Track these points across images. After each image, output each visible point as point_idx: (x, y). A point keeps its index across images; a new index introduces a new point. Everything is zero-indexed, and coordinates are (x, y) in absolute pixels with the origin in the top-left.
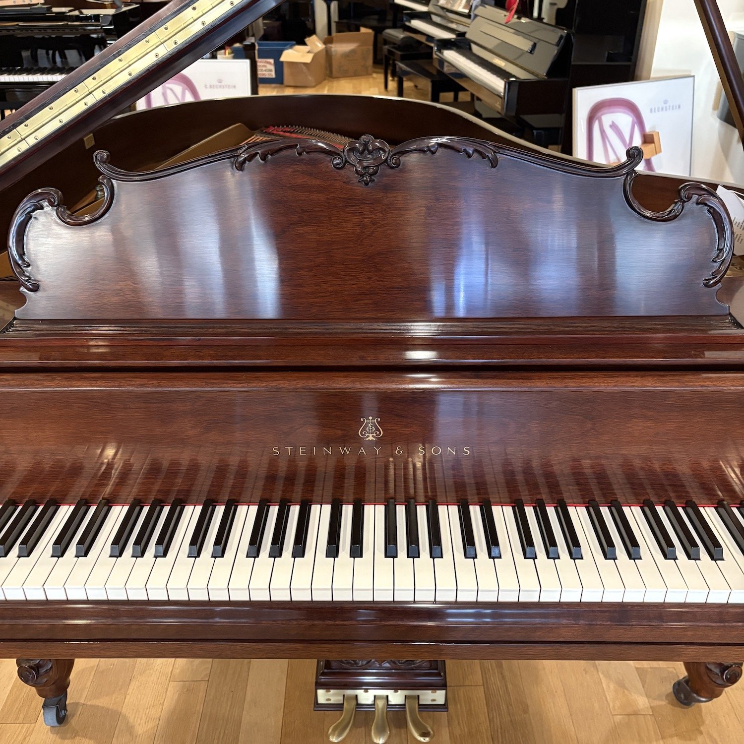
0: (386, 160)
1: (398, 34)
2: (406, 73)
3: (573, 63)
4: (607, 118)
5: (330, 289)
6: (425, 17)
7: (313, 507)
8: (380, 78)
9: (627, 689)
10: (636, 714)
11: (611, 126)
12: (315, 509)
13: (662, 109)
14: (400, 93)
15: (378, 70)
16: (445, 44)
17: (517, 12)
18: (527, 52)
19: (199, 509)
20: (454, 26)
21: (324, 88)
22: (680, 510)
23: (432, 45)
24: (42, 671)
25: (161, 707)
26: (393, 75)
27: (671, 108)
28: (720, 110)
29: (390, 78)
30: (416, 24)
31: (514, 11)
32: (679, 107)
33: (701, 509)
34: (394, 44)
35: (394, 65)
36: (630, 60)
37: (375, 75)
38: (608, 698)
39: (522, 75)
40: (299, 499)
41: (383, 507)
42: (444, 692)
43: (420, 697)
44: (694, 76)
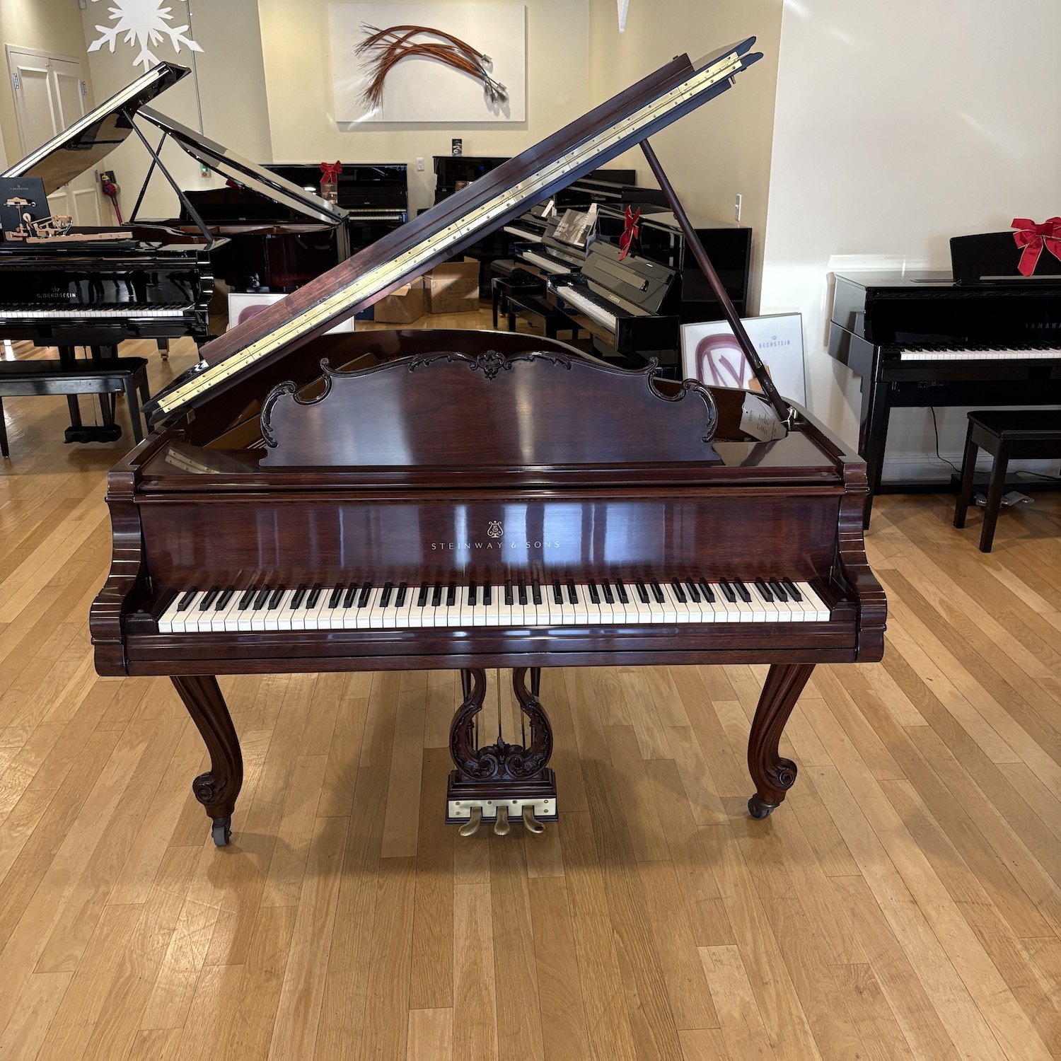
0: (503, 365)
1: (509, 266)
2: (519, 309)
3: (683, 301)
4: (717, 353)
5: (467, 445)
6: (539, 249)
7: (457, 588)
8: (488, 314)
9: (710, 810)
10: (716, 824)
11: (720, 360)
12: (459, 589)
13: (771, 344)
14: (512, 327)
15: (485, 305)
16: (560, 280)
17: (631, 249)
18: (640, 289)
19: (381, 590)
20: (570, 260)
21: (422, 324)
22: (697, 585)
23: (546, 279)
24: (217, 790)
25: (311, 833)
26: (503, 312)
27: (780, 343)
28: (829, 346)
29: (500, 314)
30: (529, 255)
31: (627, 249)
32: (789, 343)
33: (710, 585)
34: (504, 276)
35: (505, 301)
36: (742, 298)
37: (481, 311)
38: (695, 816)
39: (637, 312)
40: (447, 582)
41: (504, 587)
42: (554, 799)
43: (535, 809)
44: (801, 314)
